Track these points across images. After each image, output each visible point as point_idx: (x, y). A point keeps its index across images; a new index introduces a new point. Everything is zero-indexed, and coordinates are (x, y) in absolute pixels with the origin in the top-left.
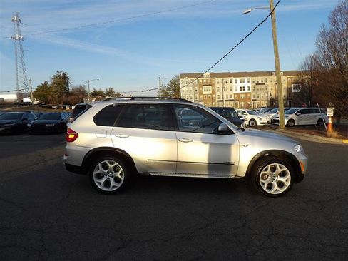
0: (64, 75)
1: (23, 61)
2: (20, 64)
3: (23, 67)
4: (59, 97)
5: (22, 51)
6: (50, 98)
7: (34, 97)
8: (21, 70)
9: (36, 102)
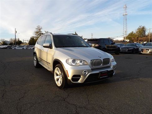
0: (143, 27)
1: (126, 23)
2: (125, 25)
3: (126, 26)
4: (137, 38)
5: (126, 20)
6: (133, 38)
7: (127, 38)
8: (125, 28)
9: (128, 41)
